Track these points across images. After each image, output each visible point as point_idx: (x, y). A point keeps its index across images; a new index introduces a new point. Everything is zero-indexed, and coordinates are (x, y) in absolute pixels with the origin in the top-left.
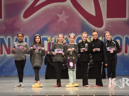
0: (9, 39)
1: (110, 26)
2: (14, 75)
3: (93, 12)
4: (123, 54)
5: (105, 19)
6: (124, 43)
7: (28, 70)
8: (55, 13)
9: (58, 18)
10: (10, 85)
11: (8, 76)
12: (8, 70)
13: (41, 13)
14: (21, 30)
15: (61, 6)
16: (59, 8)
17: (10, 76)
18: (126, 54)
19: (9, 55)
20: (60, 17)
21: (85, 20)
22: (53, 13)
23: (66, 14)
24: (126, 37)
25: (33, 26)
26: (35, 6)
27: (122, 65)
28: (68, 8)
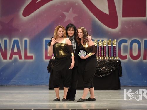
0: (6, 41)
1: (126, 26)
2: (12, 84)
3: (106, 10)
4: (141, 61)
5: (121, 18)
6: (142, 47)
7: (28, 79)
8: (61, 11)
9: (64, 16)
10: (6, 96)
11: (4, 86)
12: (4, 78)
13: (44, 10)
14: (21, 31)
15: (68, 2)
16: (65, 4)
17: (7, 86)
18: (145, 61)
19: (5, 61)
20: (66, 15)
21: (96, 19)
22: (59, 11)
23: (74, 12)
24: (145, 40)
25: (34, 26)
26: (37, 2)
27: (140, 74)
28: (77, 4)
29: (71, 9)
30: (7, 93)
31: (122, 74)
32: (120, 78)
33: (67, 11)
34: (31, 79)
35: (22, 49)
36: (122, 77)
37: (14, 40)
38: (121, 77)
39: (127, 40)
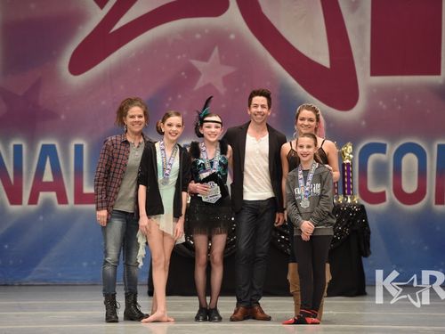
0: (18, 149)
1: (381, 103)
2: (35, 280)
3: (320, 53)
4: (428, 209)
5: (365, 79)
6: (431, 167)
7: (85, 264)
8: (184, 56)
9: (193, 73)
10: (18, 316)
11: (12, 285)
12: (11, 262)
13: (133, 54)
14: (63, 117)
15: (206, 31)
16: (198, 36)
17: (20, 285)
18: (441, 208)
19: (15, 208)
20: (200, 70)
21: (292, 81)
22: (179, 57)
23: (225, 61)
24: (439, 146)
25: (103, 103)
26: (112, 31)
27: (426, 248)
28: (232, 37)
29: (216, 51)
30: (21, 308)
31: (371, 249)
32: (364, 259)
33: (205, 57)
34: (94, 263)
35: (68, 173)
36: (370, 257)
37: (44, 147)
38: (366, 256)
39: (385, 145)
